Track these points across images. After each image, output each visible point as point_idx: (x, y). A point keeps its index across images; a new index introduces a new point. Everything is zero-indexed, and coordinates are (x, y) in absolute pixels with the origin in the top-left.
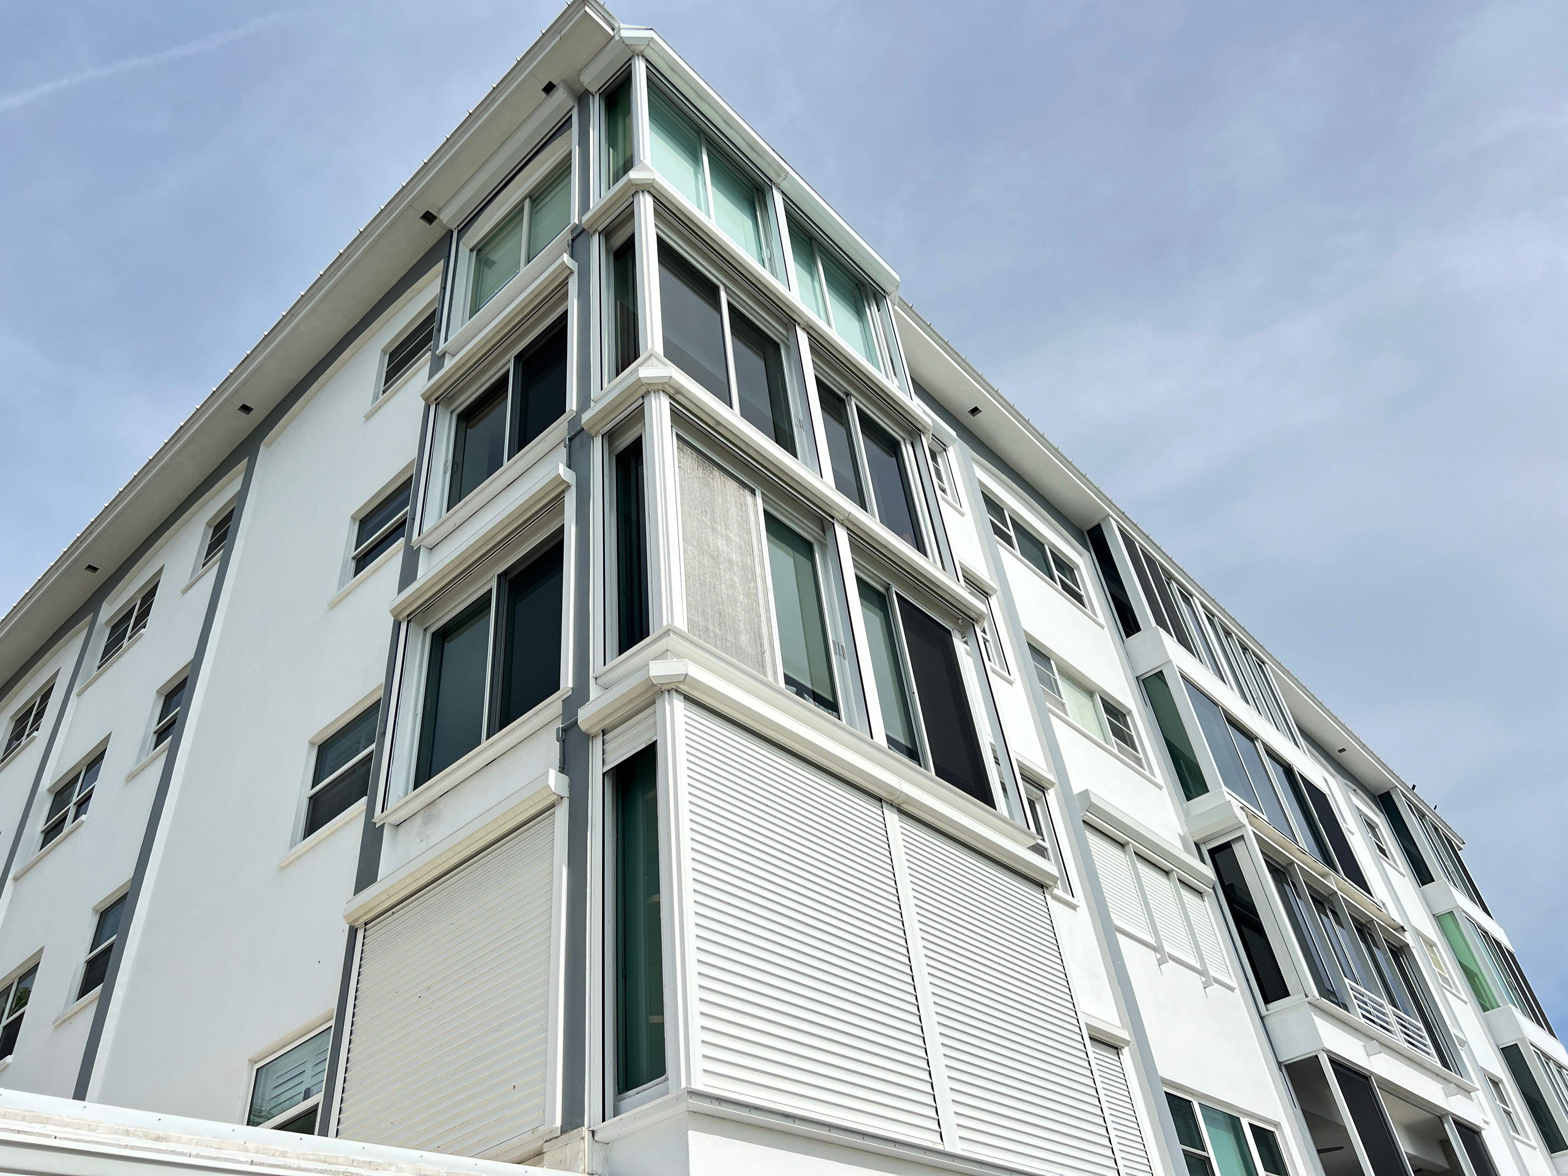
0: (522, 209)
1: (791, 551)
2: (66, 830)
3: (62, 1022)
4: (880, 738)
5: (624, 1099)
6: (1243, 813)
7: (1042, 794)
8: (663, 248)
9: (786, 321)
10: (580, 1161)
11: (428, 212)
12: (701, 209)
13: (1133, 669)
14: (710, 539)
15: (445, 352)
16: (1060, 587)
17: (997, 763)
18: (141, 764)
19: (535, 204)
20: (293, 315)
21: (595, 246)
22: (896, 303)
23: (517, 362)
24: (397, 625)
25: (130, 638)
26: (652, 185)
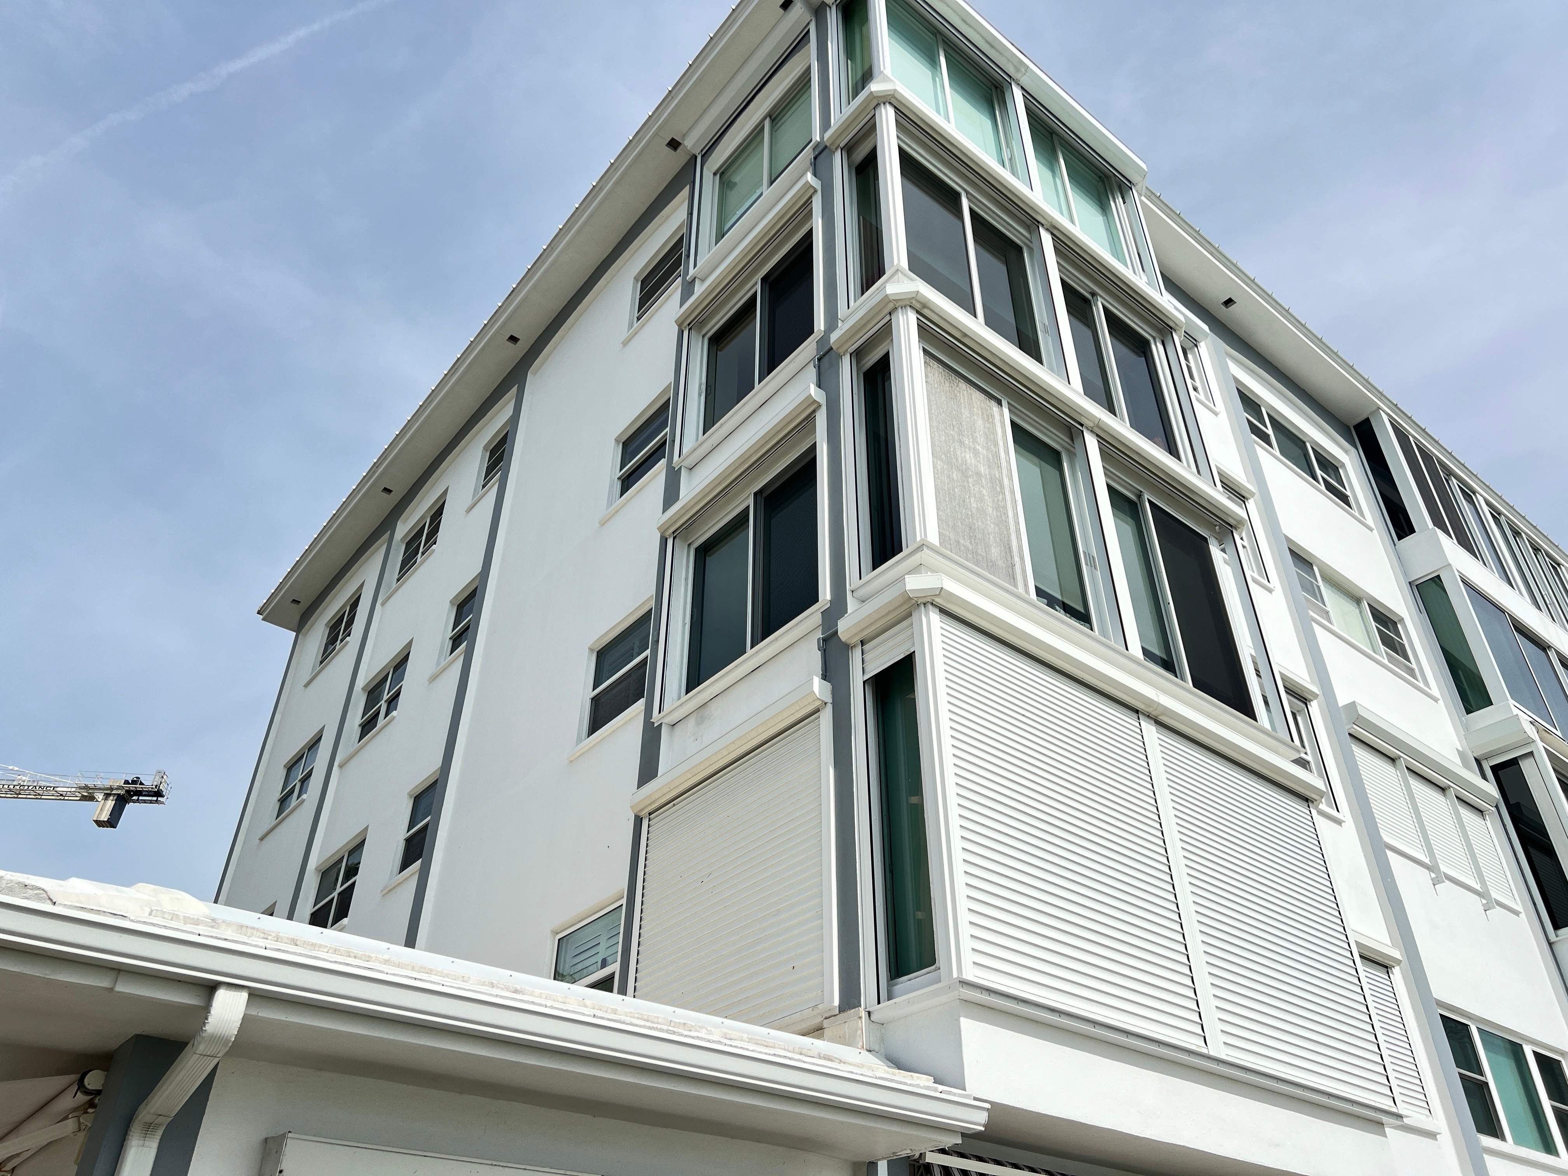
0: (763, 128)
1: (1036, 460)
2: (380, 724)
3: (389, 891)
4: (1136, 649)
5: (896, 984)
6: (1533, 727)
7: (1305, 706)
8: (906, 159)
9: (1029, 222)
10: (858, 1038)
11: (673, 139)
12: (939, 114)
13: (1405, 573)
14: (958, 453)
15: (695, 278)
16: (1323, 488)
17: (1259, 675)
18: (440, 667)
19: (775, 123)
20: (552, 248)
21: (838, 162)
22: (1143, 193)
23: (764, 283)
24: (664, 542)
25: (423, 554)
26: (893, 96)
